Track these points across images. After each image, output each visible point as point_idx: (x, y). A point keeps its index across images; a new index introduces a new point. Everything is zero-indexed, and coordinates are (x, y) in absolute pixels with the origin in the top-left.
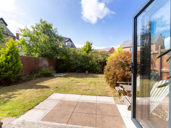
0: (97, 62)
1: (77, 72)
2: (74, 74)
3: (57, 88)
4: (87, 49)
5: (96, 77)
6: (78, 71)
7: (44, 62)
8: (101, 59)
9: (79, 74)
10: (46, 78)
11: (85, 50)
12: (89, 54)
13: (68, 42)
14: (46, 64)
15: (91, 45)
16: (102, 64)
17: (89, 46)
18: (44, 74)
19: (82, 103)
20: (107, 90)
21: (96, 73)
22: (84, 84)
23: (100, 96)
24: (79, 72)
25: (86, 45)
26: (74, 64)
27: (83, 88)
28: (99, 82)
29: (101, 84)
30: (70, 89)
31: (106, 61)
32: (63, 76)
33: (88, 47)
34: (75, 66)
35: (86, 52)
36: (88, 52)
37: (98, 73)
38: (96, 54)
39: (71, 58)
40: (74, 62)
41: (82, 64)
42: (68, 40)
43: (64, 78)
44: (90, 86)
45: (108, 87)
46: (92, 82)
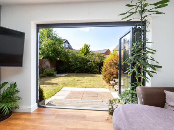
0: (95, 63)
1: (76, 73)
2: (74, 74)
3: (64, 84)
4: (85, 51)
5: (94, 77)
6: (77, 71)
7: (46, 63)
8: (98, 61)
9: (78, 74)
10: (50, 78)
11: (83, 53)
12: (87, 56)
13: (65, 44)
14: (48, 65)
15: (89, 47)
16: (99, 65)
17: (87, 48)
18: (47, 74)
19: (87, 92)
20: (104, 85)
21: (94, 73)
22: (85, 81)
23: (99, 88)
24: (78, 73)
25: (84, 47)
26: (73, 65)
27: (86, 84)
28: (97, 80)
29: (99, 81)
30: (75, 85)
31: (102, 62)
32: (64, 76)
33: (86, 50)
34: (75, 67)
35: (84, 54)
36: (86, 54)
37: (95, 74)
38: (94, 56)
39: (71, 60)
40: (73, 64)
41: (81, 65)
42: (65, 42)
43: (66, 78)
44: (90, 83)
45: (105, 83)
46: (91, 80)
